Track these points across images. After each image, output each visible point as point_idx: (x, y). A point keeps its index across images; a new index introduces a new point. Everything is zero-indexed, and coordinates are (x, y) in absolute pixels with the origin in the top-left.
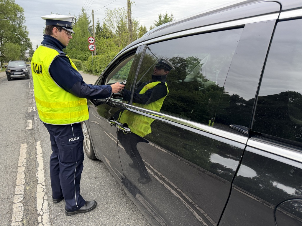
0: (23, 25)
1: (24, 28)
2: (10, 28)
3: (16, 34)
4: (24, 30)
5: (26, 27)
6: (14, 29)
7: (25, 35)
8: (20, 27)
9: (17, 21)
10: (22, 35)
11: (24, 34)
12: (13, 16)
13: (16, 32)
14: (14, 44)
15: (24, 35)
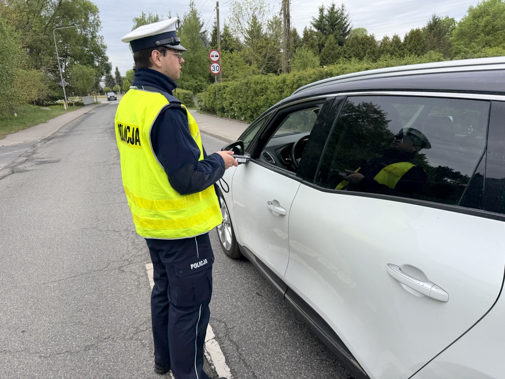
0: (98, 34)
1: (100, 40)
2: (79, 40)
3: (86, 49)
4: (100, 43)
5: (102, 38)
6: (84, 42)
7: (102, 50)
8: (94, 37)
9: (89, 29)
10: (96, 51)
11: (99, 49)
12: (83, 20)
13: (87, 47)
14: (85, 66)
15: (99, 51)
